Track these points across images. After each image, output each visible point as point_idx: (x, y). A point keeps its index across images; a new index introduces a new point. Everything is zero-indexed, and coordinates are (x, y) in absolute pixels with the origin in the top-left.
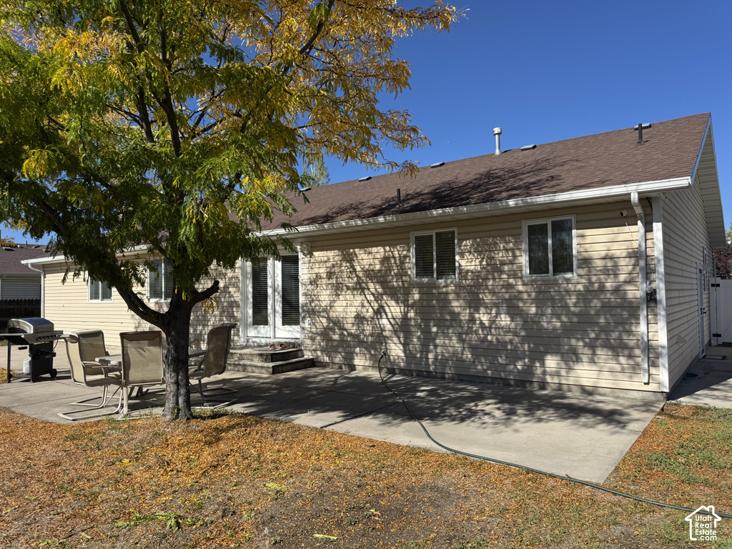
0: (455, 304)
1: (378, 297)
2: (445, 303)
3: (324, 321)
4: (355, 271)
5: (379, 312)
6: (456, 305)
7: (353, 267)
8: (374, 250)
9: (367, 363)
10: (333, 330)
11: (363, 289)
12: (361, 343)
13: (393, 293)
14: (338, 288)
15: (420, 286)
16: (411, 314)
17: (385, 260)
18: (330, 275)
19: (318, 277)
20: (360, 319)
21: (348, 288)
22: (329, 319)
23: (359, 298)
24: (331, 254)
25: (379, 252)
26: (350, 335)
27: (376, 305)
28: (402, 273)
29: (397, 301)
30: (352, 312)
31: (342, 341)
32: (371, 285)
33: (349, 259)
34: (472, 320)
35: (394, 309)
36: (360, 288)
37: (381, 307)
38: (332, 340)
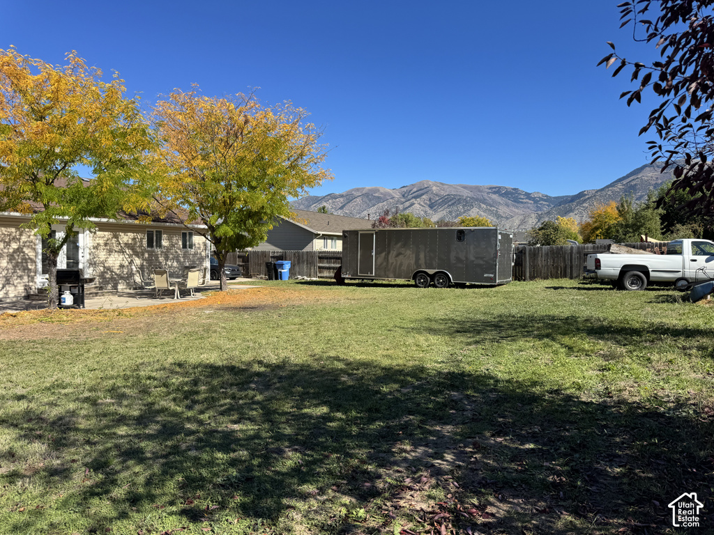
0: (160, 259)
1: (130, 256)
4: (120, 244)
5: (131, 262)
7: (118, 241)
8: (129, 234)
9: (125, 287)
10: (107, 273)
12: (122, 278)
13: (137, 254)
16: (145, 264)
17: (134, 239)
18: (106, 244)
19: (98, 244)
20: (122, 266)
21: (116, 251)
22: (104, 267)
23: (121, 256)
24: (106, 233)
25: (131, 235)
26: (116, 274)
27: (129, 260)
28: (141, 246)
29: (139, 257)
30: (117, 264)
31: (112, 278)
32: (127, 251)
33: (116, 237)
34: (166, 264)
35: (138, 261)
36: (122, 251)
37: (132, 260)
38: (105, 278)
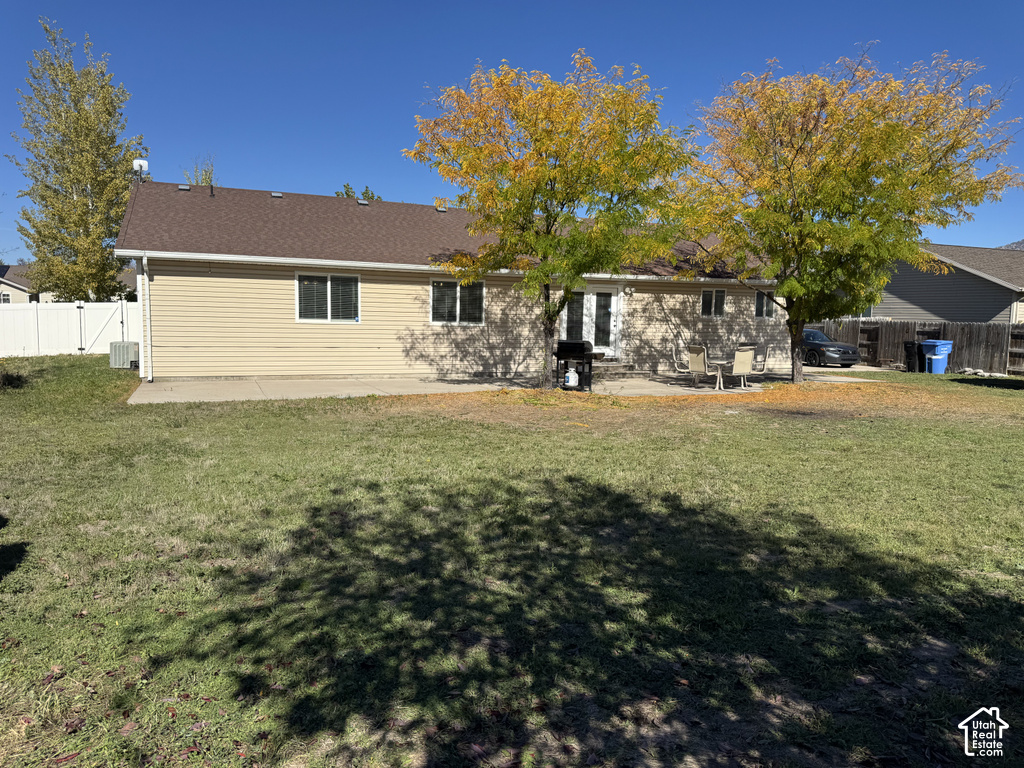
0: (720, 331)
1: (677, 326)
2: (715, 330)
3: (637, 342)
4: (663, 309)
5: (678, 335)
6: (722, 331)
7: (661, 305)
8: (677, 296)
9: (667, 368)
10: (644, 348)
11: (667, 321)
12: (664, 356)
13: (686, 324)
14: (650, 320)
15: (702, 321)
16: (697, 337)
17: (683, 303)
18: (644, 310)
19: (635, 310)
20: (664, 340)
21: (657, 320)
22: (641, 340)
23: (665, 327)
24: (646, 295)
25: (680, 297)
26: (656, 350)
27: (675, 331)
28: (693, 312)
29: (689, 329)
30: (659, 336)
31: (650, 356)
32: (673, 319)
33: (659, 300)
34: (729, 339)
35: (687, 334)
36: (666, 320)
37: (679, 332)
38: (642, 355)
